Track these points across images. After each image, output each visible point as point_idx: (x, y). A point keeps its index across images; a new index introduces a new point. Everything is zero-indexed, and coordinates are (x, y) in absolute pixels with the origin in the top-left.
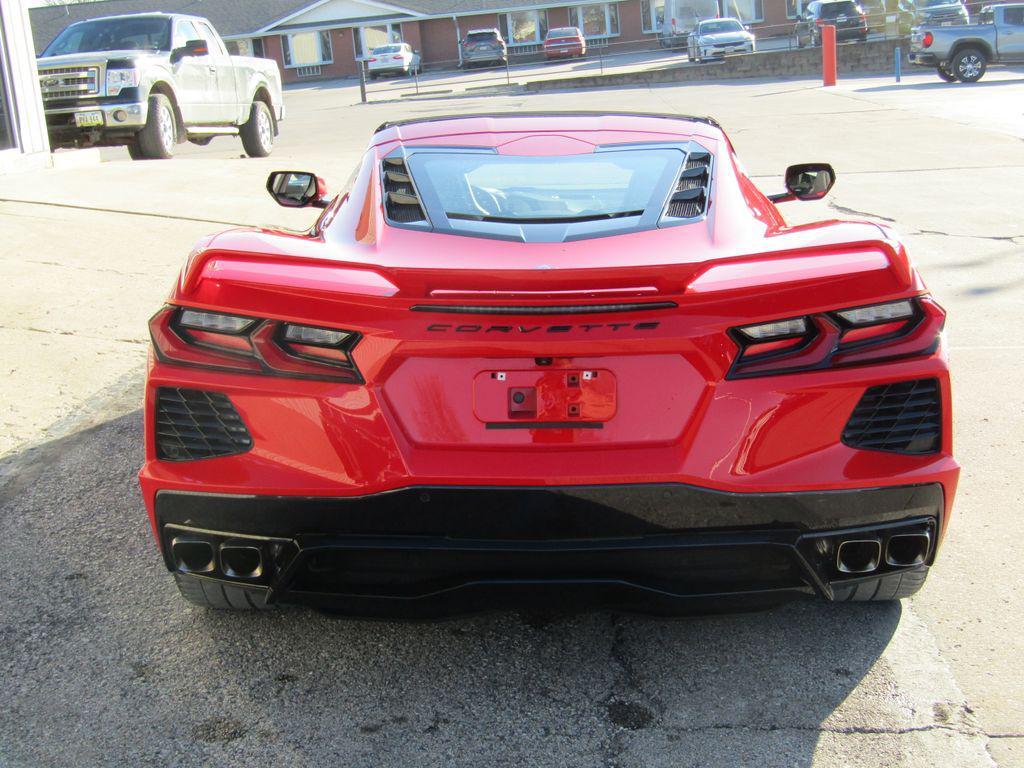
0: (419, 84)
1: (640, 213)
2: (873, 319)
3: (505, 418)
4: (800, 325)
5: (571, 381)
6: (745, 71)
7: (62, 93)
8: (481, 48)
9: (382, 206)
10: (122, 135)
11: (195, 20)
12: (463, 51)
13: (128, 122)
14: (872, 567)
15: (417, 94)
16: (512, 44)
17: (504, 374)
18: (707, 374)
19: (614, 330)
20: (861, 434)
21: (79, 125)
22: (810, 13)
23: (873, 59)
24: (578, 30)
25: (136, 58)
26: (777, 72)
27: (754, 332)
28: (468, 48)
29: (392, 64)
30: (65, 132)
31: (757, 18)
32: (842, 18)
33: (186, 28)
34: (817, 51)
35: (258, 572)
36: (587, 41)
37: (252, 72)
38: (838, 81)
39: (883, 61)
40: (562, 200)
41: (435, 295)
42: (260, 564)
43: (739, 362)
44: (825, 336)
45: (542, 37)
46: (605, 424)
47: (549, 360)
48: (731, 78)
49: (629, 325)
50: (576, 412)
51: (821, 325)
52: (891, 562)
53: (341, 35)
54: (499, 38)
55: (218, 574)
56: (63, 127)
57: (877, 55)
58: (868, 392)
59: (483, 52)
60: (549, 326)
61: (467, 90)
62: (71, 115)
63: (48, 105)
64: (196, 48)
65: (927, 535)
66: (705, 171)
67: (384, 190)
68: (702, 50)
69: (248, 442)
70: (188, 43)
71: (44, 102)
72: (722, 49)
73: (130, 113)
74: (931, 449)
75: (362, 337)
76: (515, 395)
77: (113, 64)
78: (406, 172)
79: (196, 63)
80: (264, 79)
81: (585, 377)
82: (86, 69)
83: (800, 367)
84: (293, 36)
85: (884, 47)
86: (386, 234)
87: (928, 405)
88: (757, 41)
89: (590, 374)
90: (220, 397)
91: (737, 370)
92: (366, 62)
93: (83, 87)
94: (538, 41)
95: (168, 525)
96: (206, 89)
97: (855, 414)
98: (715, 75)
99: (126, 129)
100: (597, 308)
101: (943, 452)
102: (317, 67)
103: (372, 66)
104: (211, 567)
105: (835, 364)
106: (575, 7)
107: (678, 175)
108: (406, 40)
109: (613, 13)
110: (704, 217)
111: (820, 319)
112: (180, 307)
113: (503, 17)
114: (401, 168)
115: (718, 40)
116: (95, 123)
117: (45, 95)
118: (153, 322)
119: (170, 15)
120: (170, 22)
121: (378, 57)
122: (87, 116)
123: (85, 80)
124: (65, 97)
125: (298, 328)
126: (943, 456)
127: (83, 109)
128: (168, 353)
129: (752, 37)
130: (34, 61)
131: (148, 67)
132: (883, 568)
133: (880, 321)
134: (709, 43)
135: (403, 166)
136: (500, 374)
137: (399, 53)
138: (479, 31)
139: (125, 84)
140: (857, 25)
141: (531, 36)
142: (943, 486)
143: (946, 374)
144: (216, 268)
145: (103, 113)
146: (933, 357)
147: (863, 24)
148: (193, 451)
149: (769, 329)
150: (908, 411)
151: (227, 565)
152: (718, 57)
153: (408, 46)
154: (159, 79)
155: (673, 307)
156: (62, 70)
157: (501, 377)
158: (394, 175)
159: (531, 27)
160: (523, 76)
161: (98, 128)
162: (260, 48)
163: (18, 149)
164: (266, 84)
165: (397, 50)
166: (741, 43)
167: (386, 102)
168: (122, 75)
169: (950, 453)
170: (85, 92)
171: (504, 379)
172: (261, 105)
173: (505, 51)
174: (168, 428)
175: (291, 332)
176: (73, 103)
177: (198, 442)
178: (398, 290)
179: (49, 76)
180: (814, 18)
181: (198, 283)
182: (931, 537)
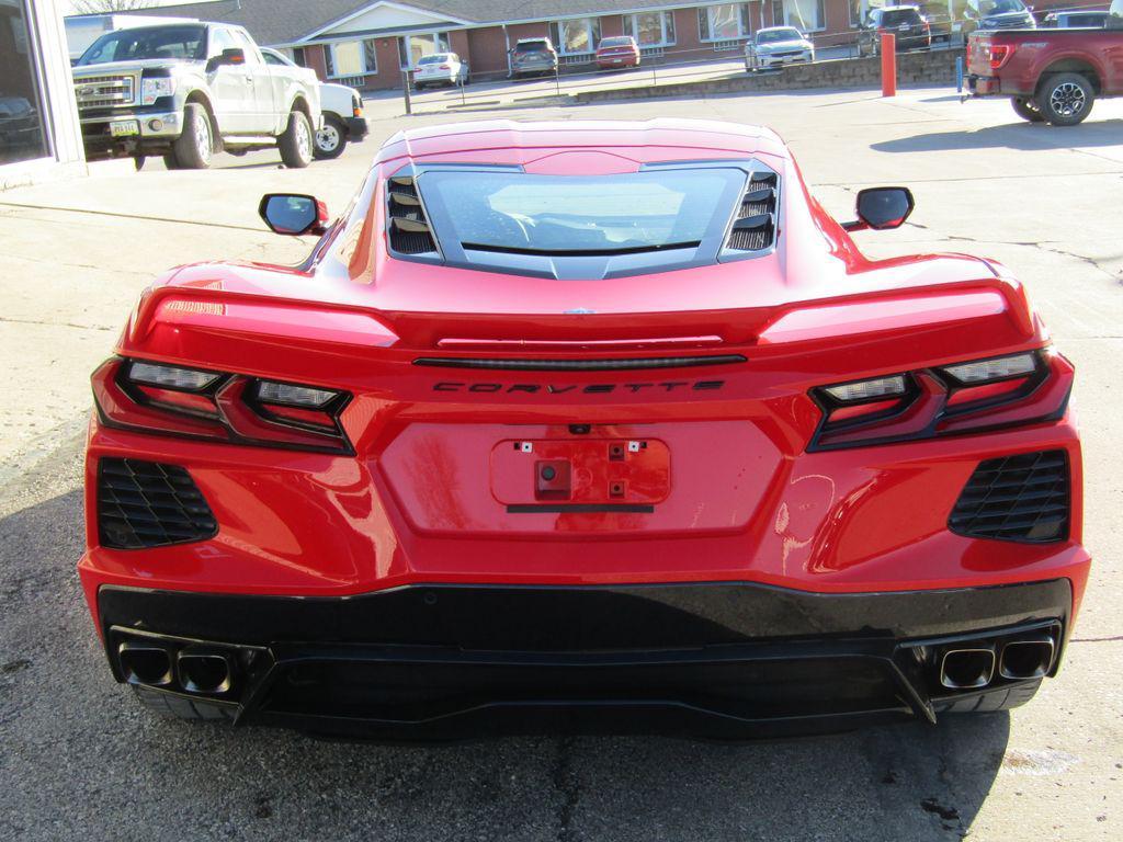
0: (466, 95)
1: (695, 244)
2: (986, 376)
3: (532, 500)
4: (898, 384)
5: (613, 453)
6: (804, 82)
7: (97, 102)
8: (532, 58)
9: (385, 234)
10: (158, 144)
11: (233, 28)
12: (512, 61)
13: (164, 131)
14: (983, 681)
15: (464, 105)
16: (563, 54)
17: (530, 445)
18: (784, 446)
19: (668, 390)
20: (972, 519)
21: (114, 134)
22: (872, 21)
23: (937, 69)
24: (632, 38)
25: (172, 67)
26: (837, 82)
27: (840, 392)
28: (518, 58)
29: (438, 75)
30: (100, 143)
31: (819, 26)
32: (904, 27)
33: (222, 37)
34: (877, 61)
35: (225, 686)
36: (642, 51)
37: (290, 81)
38: (897, 92)
39: (947, 71)
40: (599, 228)
41: (444, 344)
42: (228, 675)
43: (823, 429)
44: (929, 397)
45: (595, 46)
46: (656, 507)
47: (587, 428)
48: (789, 88)
49: (685, 384)
50: (620, 491)
51: (924, 384)
52: (1006, 674)
53: (386, 44)
54: (550, 46)
55: (176, 686)
56: (98, 136)
57: (940, 64)
58: (980, 468)
59: (533, 62)
60: (587, 385)
61: (516, 101)
62: (106, 125)
63: (83, 114)
64: (233, 56)
65: (1051, 641)
66: (772, 194)
67: (388, 215)
68: (759, 59)
69: (212, 526)
70: (225, 51)
71: (80, 112)
72: (780, 59)
73: (165, 122)
74: (1058, 536)
75: (352, 398)
76: (544, 469)
77: (148, 73)
78: (415, 194)
79: (233, 72)
80: (302, 88)
81: (631, 449)
82: (121, 78)
83: (898, 437)
84: (337, 45)
85: (947, 57)
86: (387, 268)
87: (1053, 483)
88: (816, 51)
89: (637, 444)
90: (176, 470)
91: (821, 440)
92: (411, 73)
93: (118, 96)
94: (590, 51)
95: (114, 627)
96: (243, 98)
97: (965, 495)
98: (773, 85)
99: (162, 139)
100: (646, 362)
101: (1071, 540)
102: (361, 78)
103: (418, 77)
104: (167, 679)
105: (941, 431)
106: (629, 15)
107: (740, 199)
108: (453, 50)
109: (669, 21)
110: (772, 249)
111: (923, 376)
112: (129, 358)
113: (555, 25)
114: (410, 189)
115: (776, 49)
116: (130, 133)
117: (80, 104)
118: (96, 377)
119: (207, 23)
120: (206, 31)
121: (424, 66)
122: (122, 125)
123: (120, 89)
124: (100, 106)
125: (273, 385)
126: (1071, 545)
127: (117, 118)
128: (112, 414)
129: (811, 46)
130: (69, 70)
131: (184, 75)
132: (997, 682)
133: (995, 379)
134: (766, 52)
135: (412, 185)
136: (524, 444)
137: (446, 63)
138: (529, 40)
139: (160, 93)
140: (921, 33)
141: (583, 47)
142: (1071, 582)
143: (1077, 444)
144: (174, 310)
145: (138, 122)
146: (1060, 424)
147: (926, 32)
148: (144, 538)
149: (860, 389)
150: (1029, 489)
151: (188, 678)
152: (777, 67)
153: (454, 55)
154: (195, 88)
155: (741, 361)
156: (97, 79)
157: (527, 447)
158: (402, 196)
159: (584, 37)
160: (573, 87)
161: (135, 138)
162: (301, 56)
163: (54, 158)
164: (304, 93)
165: (444, 59)
166: (800, 53)
167: (430, 113)
168: (157, 84)
169: (1079, 543)
170: (121, 101)
171: (530, 450)
172: (299, 115)
173: (556, 61)
174: (112, 507)
175: (265, 390)
176: (109, 112)
177: (151, 525)
178: (398, 338)
179: (84, 85)
180: (875, 26)
181: (151, 328)
182: (1055, 645)
